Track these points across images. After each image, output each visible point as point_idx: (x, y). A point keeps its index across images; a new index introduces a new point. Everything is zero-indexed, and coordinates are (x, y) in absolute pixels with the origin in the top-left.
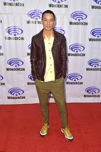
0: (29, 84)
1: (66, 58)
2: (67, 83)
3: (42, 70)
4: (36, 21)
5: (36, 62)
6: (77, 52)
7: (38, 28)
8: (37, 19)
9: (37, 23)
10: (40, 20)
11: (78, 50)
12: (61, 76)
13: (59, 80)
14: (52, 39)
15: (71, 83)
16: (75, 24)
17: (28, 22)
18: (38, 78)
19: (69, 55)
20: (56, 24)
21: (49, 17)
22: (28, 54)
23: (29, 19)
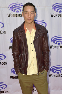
0: (11, 78)
1: (49, 51)
2: (50, 76)
3: (24, 63)
4: (17, 14)
5: (18, 56)
6: (59, 44)
7: (19, 21)
8: (18, 12)
9: (18, 16)
10: (21, 13)
11: (60, 42)
12: (44, 69)
13: (42, 72)
14: (34, 31)
15: (54, 76)
16: (56, 15)
17: (9, 15)
18: (21, 72)
19: (51, 47)
20: (37, 16)
21: (29, 9)
22: (10, 48)
23: (10, 12)
